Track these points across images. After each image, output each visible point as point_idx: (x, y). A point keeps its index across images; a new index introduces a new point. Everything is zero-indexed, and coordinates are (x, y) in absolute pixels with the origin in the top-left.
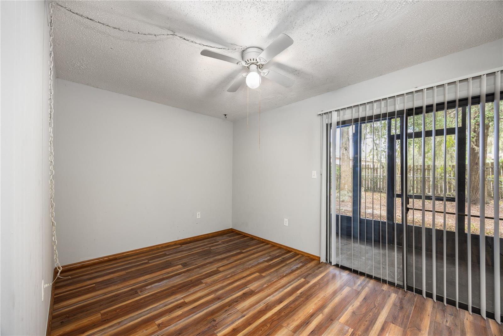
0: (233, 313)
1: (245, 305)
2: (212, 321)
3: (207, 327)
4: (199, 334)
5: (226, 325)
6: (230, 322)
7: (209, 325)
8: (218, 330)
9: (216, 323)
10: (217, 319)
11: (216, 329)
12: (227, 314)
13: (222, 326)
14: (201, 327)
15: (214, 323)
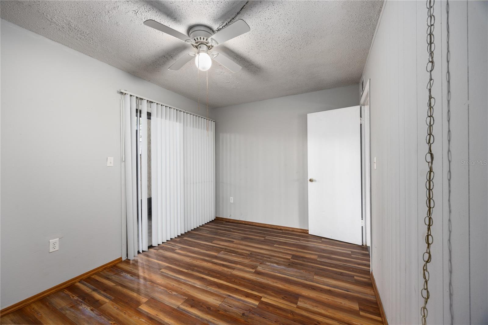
0: (228, 304)
1: (213, 299)
2: (245, 316)
3: (253, 316)
4: (264, 318)
5: (245, 303)
6: (241, 302)
7: (251, 315)
8: (252, 306)
9: (246, 311)
10: (241, 313)
11: (253, 308)
12: (231, 308)
13: (248, 305)
14: (256, 320)
15: (247, 313)
